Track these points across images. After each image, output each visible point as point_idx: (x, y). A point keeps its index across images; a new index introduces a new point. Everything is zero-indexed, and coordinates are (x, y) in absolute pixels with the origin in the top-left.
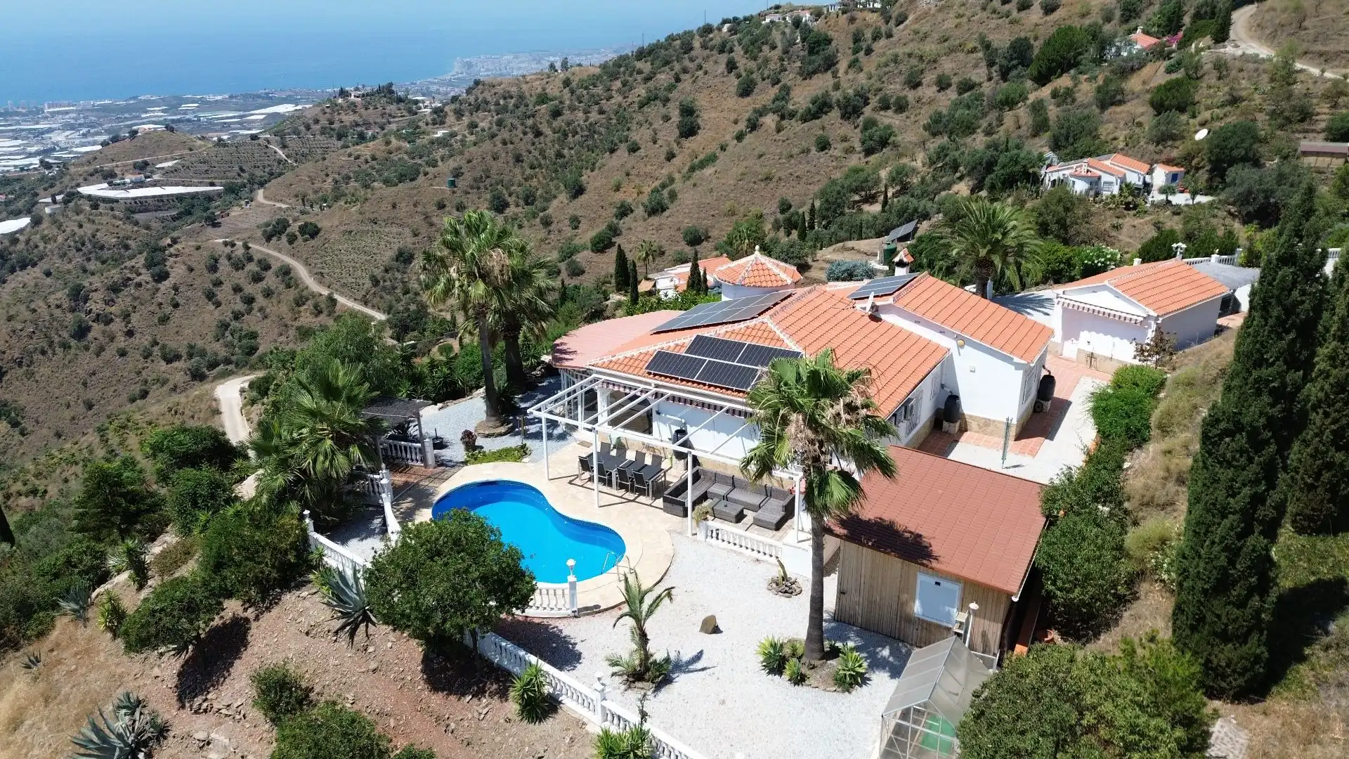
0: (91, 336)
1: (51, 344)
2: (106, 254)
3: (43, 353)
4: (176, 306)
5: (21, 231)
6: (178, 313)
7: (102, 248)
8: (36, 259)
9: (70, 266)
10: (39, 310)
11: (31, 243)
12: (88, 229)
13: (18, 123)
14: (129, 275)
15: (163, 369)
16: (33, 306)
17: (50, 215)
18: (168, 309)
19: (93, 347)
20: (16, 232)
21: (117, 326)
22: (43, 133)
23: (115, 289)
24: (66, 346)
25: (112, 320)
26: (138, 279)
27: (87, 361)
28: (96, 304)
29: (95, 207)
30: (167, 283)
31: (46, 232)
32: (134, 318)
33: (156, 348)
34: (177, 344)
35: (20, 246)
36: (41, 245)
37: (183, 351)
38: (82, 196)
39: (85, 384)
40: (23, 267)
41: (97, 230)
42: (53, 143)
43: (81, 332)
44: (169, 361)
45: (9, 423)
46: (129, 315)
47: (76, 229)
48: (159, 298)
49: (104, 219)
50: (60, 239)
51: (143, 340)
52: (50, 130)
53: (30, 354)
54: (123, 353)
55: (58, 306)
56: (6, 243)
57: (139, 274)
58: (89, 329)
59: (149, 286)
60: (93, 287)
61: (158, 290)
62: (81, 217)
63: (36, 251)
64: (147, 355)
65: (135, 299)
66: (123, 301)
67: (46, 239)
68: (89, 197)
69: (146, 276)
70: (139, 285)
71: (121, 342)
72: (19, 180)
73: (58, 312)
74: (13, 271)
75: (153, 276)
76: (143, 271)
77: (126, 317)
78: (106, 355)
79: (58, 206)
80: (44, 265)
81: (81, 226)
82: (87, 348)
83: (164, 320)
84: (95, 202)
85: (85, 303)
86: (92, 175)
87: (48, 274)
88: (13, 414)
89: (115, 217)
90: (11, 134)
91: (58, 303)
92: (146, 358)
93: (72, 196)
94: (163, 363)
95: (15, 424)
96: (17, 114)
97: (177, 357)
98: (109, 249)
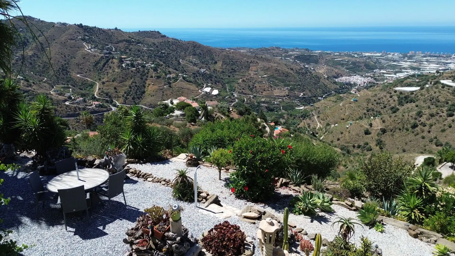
0: (417, 128)
1: (403, 128)
2: (439, 104)
3: (400, 129)
4: (450, 127)
5: (415, 91)
6: (450, 130)
7: (439, 102)
8: (415, 101)
9: (425, 105)
10: (405, 116)
11: (417, 95)
12: (437, 94)
13: (440, 60)
14: (439, 112)
15: (433, 147)
16: (404, 114)
17: (427, 88)
18: (446, 127)
19: (415, 133)
20: (414, 91)
21: (427, 128)
22: (447, 64)
23: (432, 115)
24: (407, 130)
25: (426, 126)
26: (442, 114)
27: (411, 136)
28: (423, 119)
29: (443, 87)
30: (451, 118)
31: (423, 93)
32: (433, 127)
33: (435, 140)
34: (443, 140)
35: (413, 96)
36: (420, 96)
37: (444, 143)
38: (440, 83)
39: (406, 144)
40: (411, 102)
41: (440, 95)
42: (449, 67)
43: (415, 126)
44: (437, 146)
45: (380, 147)
46: (432, 126)
47: (433, 94)
48: (446, 123)
49: (444, 92)
50: (426, 96)
51: (432, 135)
52: (450, 63)
53: (396, 129)
54: (423, 138)
55: (411, 116)
56: (409, 94)
57: (443, 112)
58: (417, 126)
59: (444, 118)
60: (425, 113)
61: (446, 120)
62: (437, 90)
63: (417, 98)
64: (431, 141)
65: (437, 120)
66: (433, 120)
67: (422, 95)
68: (443, 84)
69: (445, 114)
70: (441, 116)
71: (425, 134)
72: (427, 76)
73: (410, 118)
74: (407, 102)
75: (447, 114)
76: (445, 112)
77: (431, 125)
78: (418, 137)
79: (431, 85)
80: (417, 103)
81: (435, 93)
82: (413, 132)
83: (443, 131)
84: (444, 86)
85: (420, 117)
86: (450, 77)
87: (417, 106)
88: (382, 145)
89: (448, 92)
90: (437, 63)
91: (412, 115)
92: (430, 142)
93: (437, 82)
94: (435, 146)
95: (381, 148)
96: (442, 57)
97: (441, 145)
98: (441, 103)
